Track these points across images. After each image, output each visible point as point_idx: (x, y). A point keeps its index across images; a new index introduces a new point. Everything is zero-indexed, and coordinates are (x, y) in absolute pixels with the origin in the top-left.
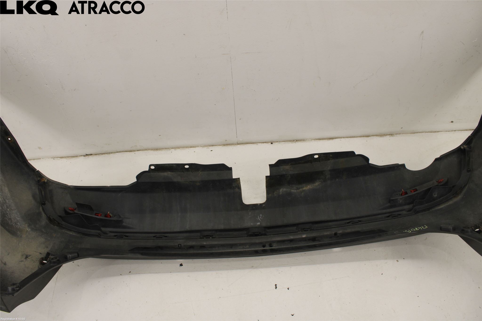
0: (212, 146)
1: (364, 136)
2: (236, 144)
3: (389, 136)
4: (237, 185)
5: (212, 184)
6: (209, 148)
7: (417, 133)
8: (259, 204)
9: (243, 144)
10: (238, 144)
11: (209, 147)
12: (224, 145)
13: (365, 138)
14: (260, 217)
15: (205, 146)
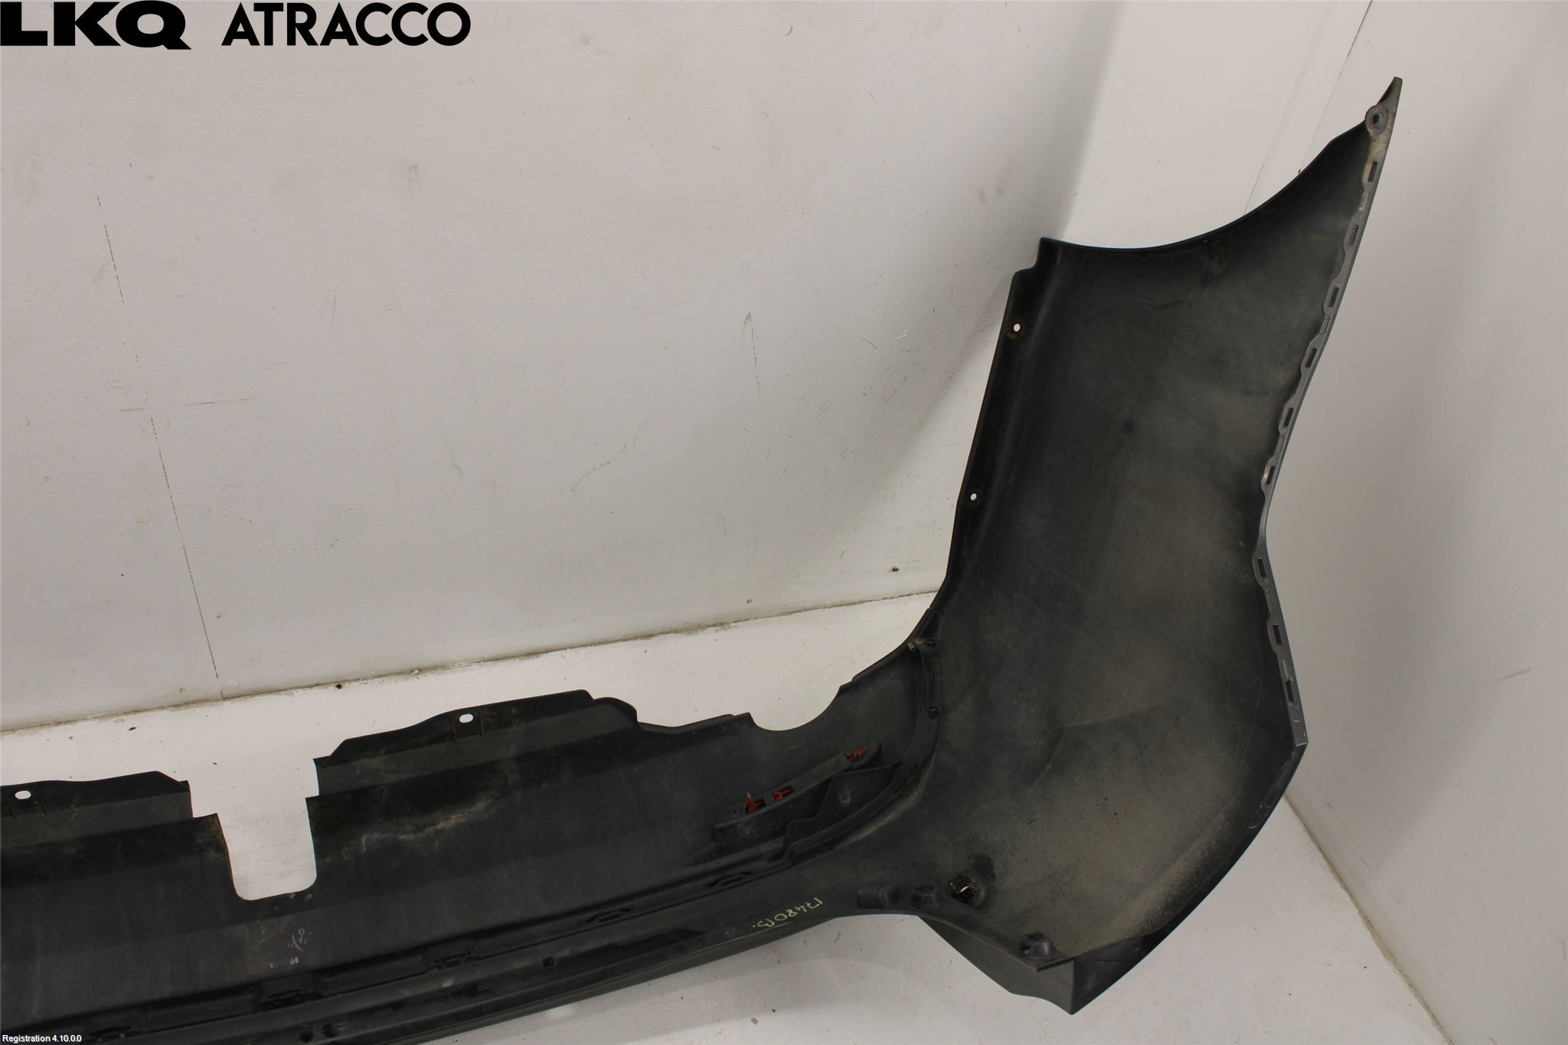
0: (136, 711)
1: (636, 638)
2: (217, 700)
3: (715, 628)
4: (212, 840)
5: (120, 846)
6: (123, 721)
7: (800, 611)
8: (294, 895)
9: (241, 699)
10: (225, 699)
11: (124, 717)
12: (177, 706)
13: (639, 642)
14: (297, 937)
15: (108, 716)
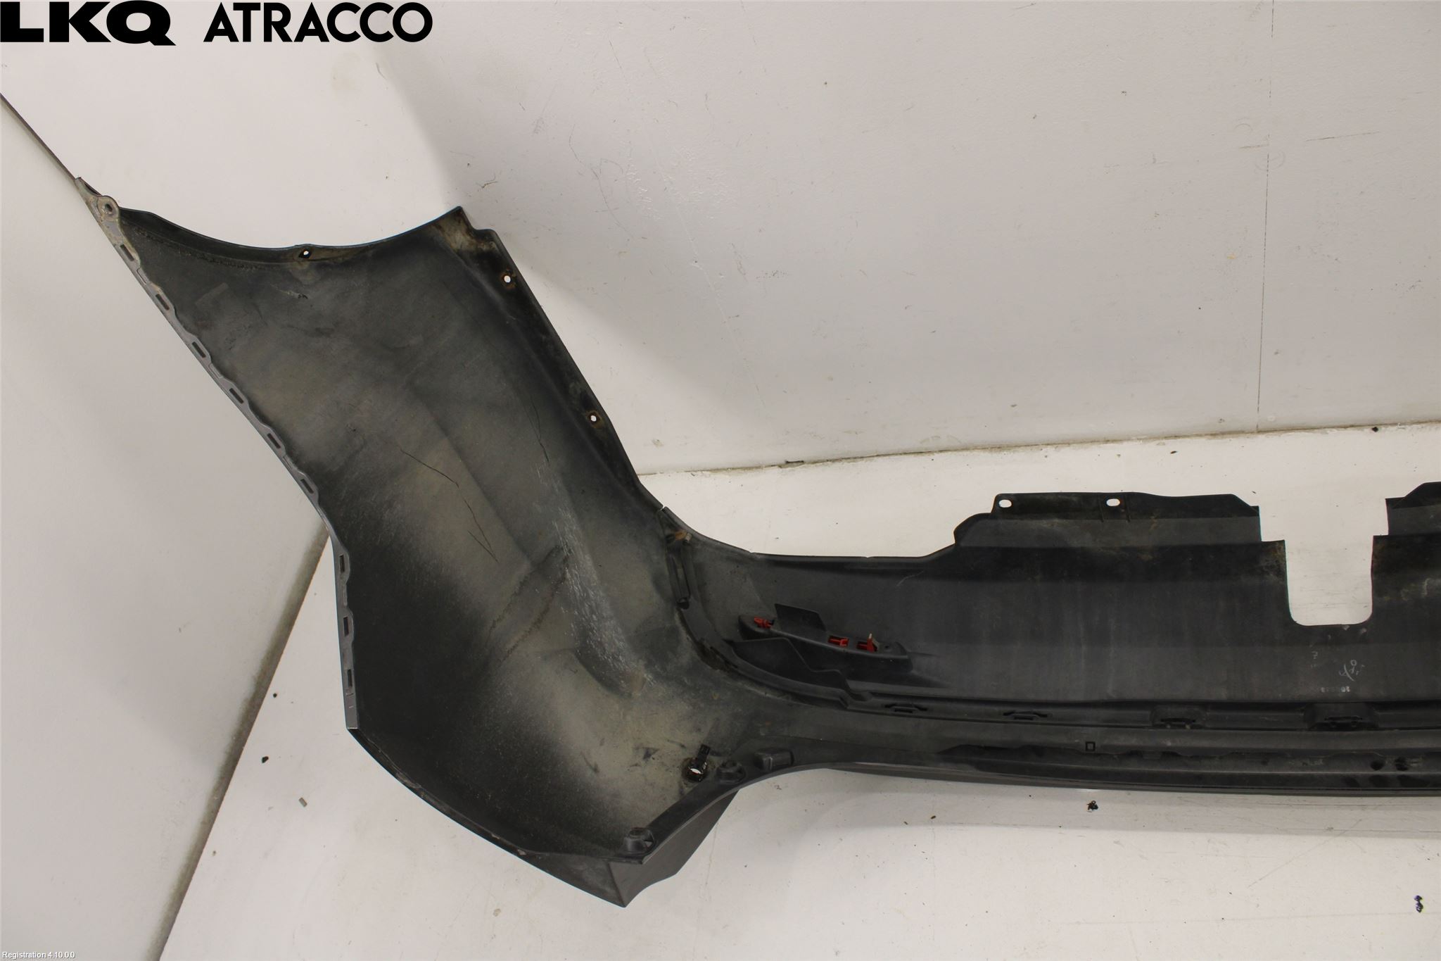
0: (1176, 437)
2: (1252, 433)
4: (1275, 564)
5: (1190, 559)
6: (1164, 444)
8: (1348, 627)
9: (1275, 433)
10: (1260, 432)
11: (1164, 441)
12: (1214, 435)
14: (1349, 667)
15: (1150, 438)
